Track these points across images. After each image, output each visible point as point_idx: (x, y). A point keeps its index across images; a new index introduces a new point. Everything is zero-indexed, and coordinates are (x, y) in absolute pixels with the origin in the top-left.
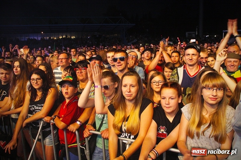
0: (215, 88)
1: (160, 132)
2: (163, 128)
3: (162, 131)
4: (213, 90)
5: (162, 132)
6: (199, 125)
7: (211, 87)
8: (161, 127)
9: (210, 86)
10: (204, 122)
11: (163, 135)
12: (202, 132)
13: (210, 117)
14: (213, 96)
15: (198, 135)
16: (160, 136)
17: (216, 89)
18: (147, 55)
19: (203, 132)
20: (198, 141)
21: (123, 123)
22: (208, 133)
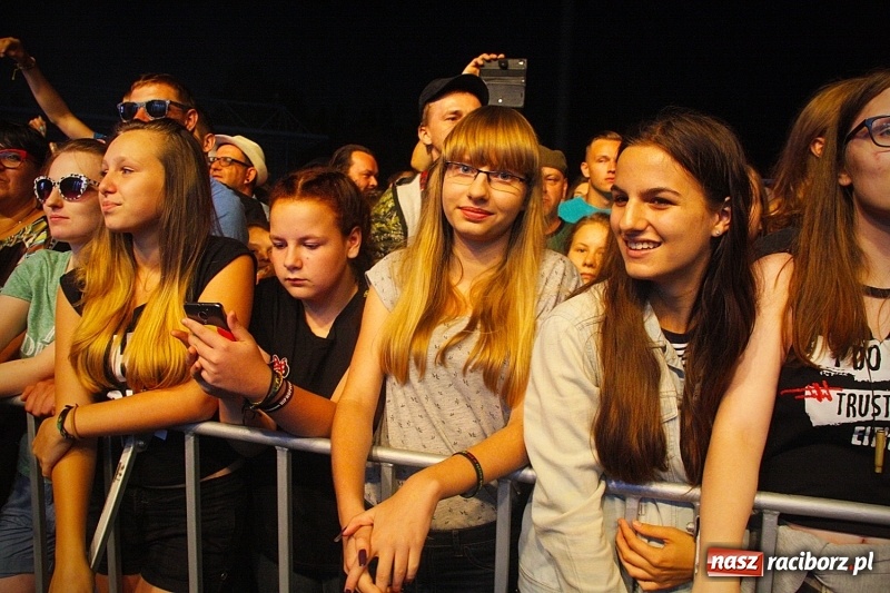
0: (484, 169)
4: (476, 176)
9: (467, 158)
12: (440, 350)
13: (476, 294)
14: (470, 198)
17: (488, 173)
21: (115, 336)
22: (460, 356)
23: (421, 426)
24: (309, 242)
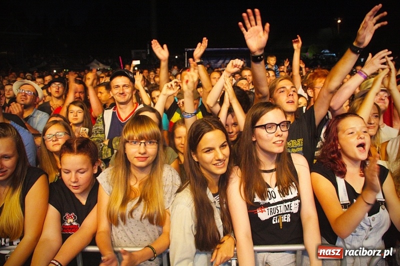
0: (143, 141)
1: (67, 224)
2: (71, 216)
3: (70, 221)
4: (140, 145)
5: (70, 223)
6: (124, 202)
7: (137, 140)
8: (67, 214)
9: (135, 138)
10: (133, 195)
11: (72, 228)
12: (129, 212)
13: (141, 186)
14: (140, 153)
15: (123, 218)
16: (68, 231)
17: (144, 143)
18: (57, 90)
19: (131, 212)
20: (125, 228)
22: (138, 214)
23: (125, 239)
24: (81, 171)
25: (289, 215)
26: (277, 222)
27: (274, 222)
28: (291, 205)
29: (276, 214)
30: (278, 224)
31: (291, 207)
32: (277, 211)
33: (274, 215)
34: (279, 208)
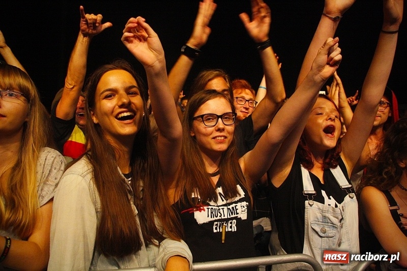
25: (235, 221)
26: (218, 231)
27: (215, 231)
28: (237, 207)
29: (219, 218)
30: (220, 233)
31: (236, 210)
32: (219, 215)
33: (215, 218)
34: (221, 211)
